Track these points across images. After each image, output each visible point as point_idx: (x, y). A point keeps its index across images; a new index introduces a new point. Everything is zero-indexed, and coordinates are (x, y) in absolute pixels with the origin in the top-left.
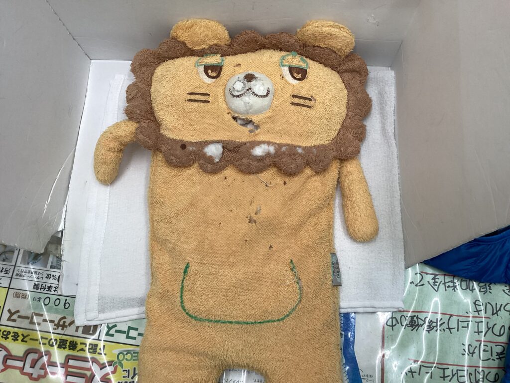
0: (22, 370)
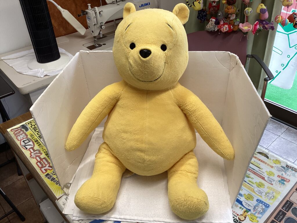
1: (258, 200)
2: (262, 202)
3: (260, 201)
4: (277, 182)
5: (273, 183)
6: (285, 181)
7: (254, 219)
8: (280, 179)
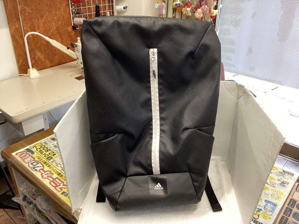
0: (42, 174)
1: (266, 201)
2: (270, 202)
3: (268, 201)
4: (278, 185)
5: (275, 186)
6: (285, 183)
7: (267, 217)
8: (280, 182)
